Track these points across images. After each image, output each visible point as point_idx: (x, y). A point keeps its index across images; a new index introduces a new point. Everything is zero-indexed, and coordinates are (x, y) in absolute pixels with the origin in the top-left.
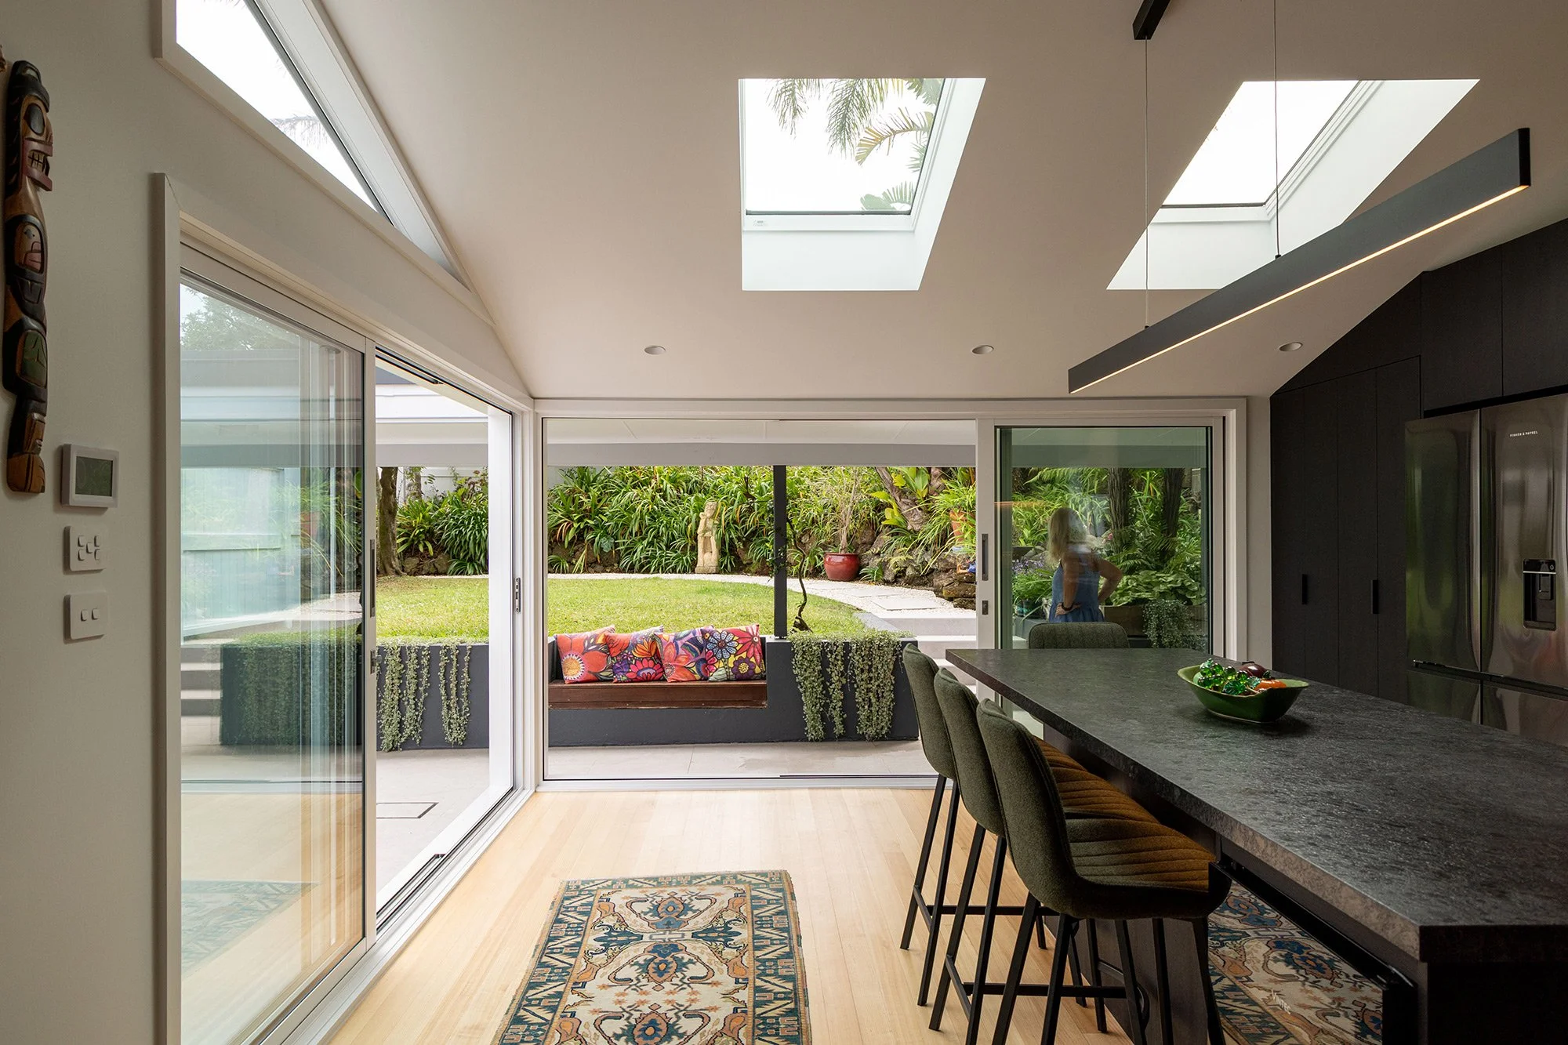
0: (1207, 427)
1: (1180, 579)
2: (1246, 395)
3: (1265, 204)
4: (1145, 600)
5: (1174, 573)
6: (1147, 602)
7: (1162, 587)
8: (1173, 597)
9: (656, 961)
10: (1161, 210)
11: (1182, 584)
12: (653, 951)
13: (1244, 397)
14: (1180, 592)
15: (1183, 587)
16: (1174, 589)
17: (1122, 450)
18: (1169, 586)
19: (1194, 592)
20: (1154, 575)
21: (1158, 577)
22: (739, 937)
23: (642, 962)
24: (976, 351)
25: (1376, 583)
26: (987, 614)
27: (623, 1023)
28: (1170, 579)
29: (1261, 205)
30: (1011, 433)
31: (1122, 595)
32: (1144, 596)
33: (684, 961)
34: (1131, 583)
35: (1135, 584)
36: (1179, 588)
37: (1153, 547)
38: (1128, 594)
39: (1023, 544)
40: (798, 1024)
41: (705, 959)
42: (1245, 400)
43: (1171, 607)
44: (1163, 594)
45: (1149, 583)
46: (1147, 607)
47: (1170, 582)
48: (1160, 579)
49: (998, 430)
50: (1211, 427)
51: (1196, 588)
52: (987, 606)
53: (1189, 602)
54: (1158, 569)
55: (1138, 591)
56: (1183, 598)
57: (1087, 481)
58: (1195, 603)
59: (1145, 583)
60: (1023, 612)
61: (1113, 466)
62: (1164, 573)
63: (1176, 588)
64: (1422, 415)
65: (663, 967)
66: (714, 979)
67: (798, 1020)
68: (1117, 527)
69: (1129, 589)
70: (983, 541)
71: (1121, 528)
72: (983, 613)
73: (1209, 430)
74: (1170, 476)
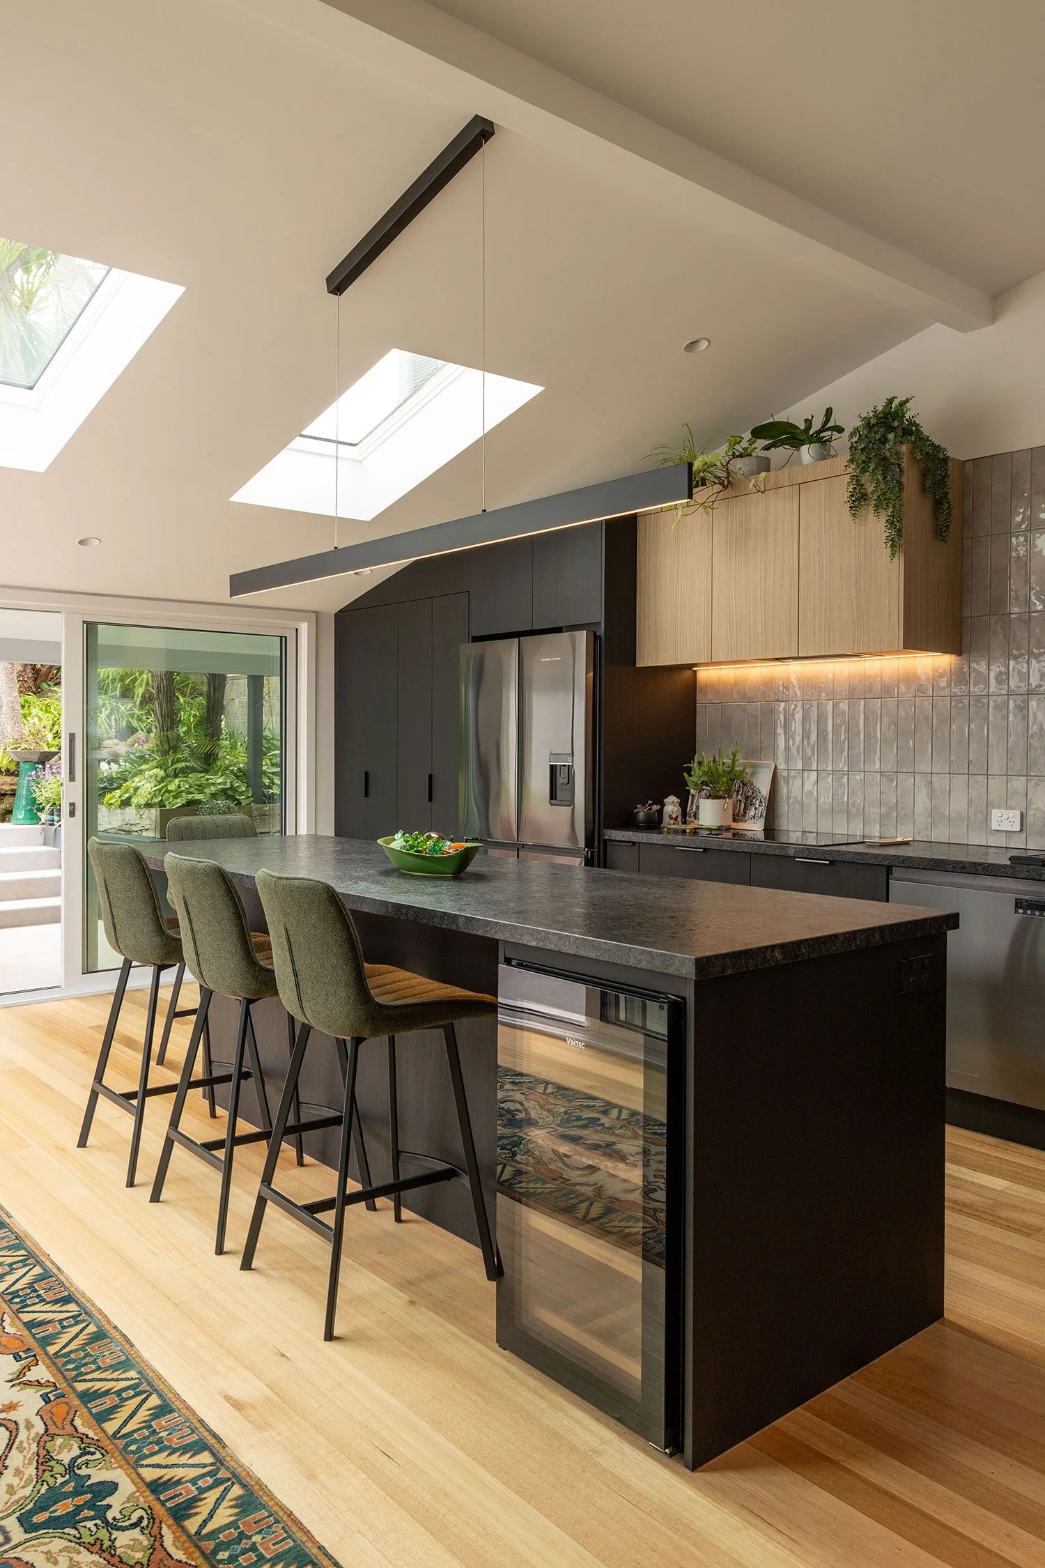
0: (281, 637)
1: (229, 781)
2: (316, 609)
3: (357, 445)
4: (199, 802)
5: (222, 775)
6: (199, 804)
7: (213, 789)
8: (223, 797)
10: (298, 439)
11: (231, 785)
13: (314, 612)
14: (230, 793)
15: (232, 788)
16: (224, 791)
17: (170, 653)
18: (219, 787)
19: (243, 792)
20: (203, 777)
21: (208, 779)
24: (81, 542)
25: (430, 776)
26: (74, 816)
28: (220, 780)
29: (354, 445)
30: (97, 629)
31: (175, 797)
32: (197, 798)
34: (184, 785)
35: (187, 786)
36: (228, 789)
37: (201, 751)
38: (181, 796)
39: (46, 749)
40: (13, 1233)
42: (314, 616)
43: (223, 807)
44: (214, 796)
45: (199, 785)
46: (201, 808)
47: (220, 784)
48: (210, 781)
49: (85, 625)
50: (286, 638)
51: (244, 789)
52: (74, 809)
53: (239, 803)
54: (206, 771)
55: (191, 793)
56: (233, 798)
57: (108, 684)
58: (244, 803)
59: (196, 785)
60: (53, 820)
61: (161, 668)
62: (212, 775)
63: (226, 789)
64: (470, 640)
67: (10, 1230)
68: (164, 730)
69: (183, 791)
70: (70, 741)
71: (167, 731)
72: (70, 816)
73: (283, 639)
74: (214, 682)
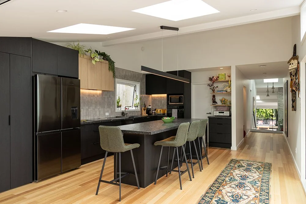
9: (238, 198)
12: (239, 201)
22: (215, 200)
23: (242, 199)
27: (246, 188)
33: (231, 197)
41: (227, 196)
65: (237, 197)
66: (226, 192)
